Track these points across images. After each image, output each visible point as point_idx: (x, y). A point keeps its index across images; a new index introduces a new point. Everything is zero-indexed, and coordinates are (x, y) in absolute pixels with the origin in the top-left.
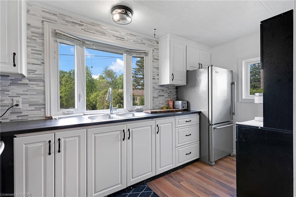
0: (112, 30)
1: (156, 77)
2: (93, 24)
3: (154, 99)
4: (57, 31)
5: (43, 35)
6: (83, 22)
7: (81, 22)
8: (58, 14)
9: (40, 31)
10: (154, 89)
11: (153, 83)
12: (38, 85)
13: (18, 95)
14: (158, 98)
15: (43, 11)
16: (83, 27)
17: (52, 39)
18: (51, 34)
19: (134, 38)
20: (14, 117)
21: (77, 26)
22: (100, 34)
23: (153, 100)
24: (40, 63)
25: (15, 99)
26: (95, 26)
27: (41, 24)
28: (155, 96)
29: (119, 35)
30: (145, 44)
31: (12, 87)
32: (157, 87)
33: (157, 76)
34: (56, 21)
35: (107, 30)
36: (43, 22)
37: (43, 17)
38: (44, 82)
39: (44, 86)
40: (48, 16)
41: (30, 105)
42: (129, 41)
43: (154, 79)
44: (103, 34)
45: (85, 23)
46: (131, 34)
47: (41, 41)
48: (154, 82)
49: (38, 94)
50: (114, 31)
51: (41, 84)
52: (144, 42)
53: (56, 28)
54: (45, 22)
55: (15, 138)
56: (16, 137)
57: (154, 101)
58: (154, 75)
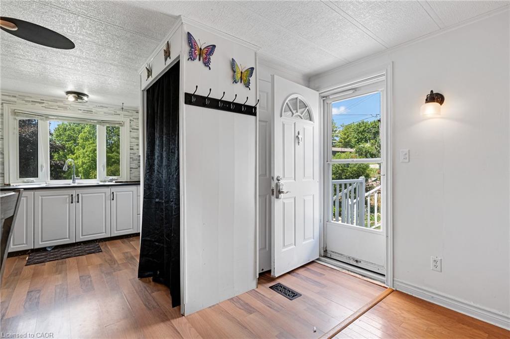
1: (135, 147)
2: (56, 101)
3: (131, 169)
4: (16, 111)
5: (2, 115)
6: (43, 100)
7: (41, 100)
8: (17, 96)
10: (131, 160)
11: (130, 153)
15: (3, 95)
16: (44, 105)
17: (11, 117)
18: (10, 113)
19: (105, 110)
21: (37, 104)
23: (131, 171)
28: (134, 167)
29: (87, 108)
30: (119, 115)
32: (137, 158)
33: (137, 146)
34: (16, 102)
35: (72, 105)
36: (2, 104)
37: (3, 100)
38: (3, 154)
39: (4, 158)
40: (8, 98)
42: (98, 113)
43: (133, 149)
44: (65, 108)
45: (46, 101)
46: (101, 106)
52: (118, 112)
53: (15, 108)
54: (4, 104)
58: (131, 146)
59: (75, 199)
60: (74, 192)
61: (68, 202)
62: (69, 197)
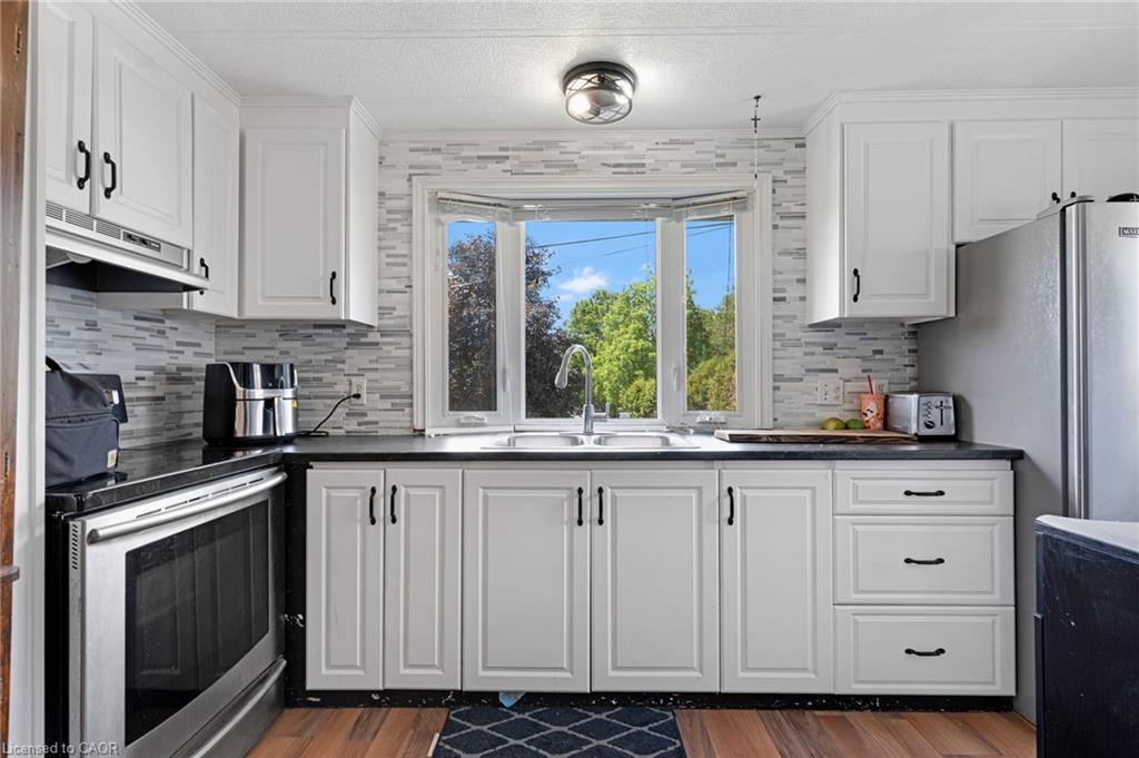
0: (601, 148)
1: (793, 292)
2: (538, 147)
3: (777, 384)
4: (440, 195)
5: (410, 211)
6: (507, 149)
7: (502, 149)
8: (443, 146)
9: (402, 204)
10: (778, 345)
11: (774, 317)
12: (398, 346)
13: (361, 372)
14: (801, 380)
15: (411, 150)
16: (507, 165)
17: (429, 218)
18: (427, 206)
19: (687, 153)
20: (352, 425)
21: (492, 166)
22: (557, 170)
23: (776, 388)
24: (402, 287)
25: (354, 379)
26: (541, 150)
27: (406, 184)
28: (787, 373)
29: (626, 157)
30: (735, 164)
31: (349, 352)
32: (800, 334)
33: (800, 287)
34: (440, 167)
35: (583, 153)
36: (410, 180)
37: (411, 167)
38: (411, 335)
39: (411, 348)
40: (422, 158)
41: (382, 397)
42: (663, 169)
43: (783, 299)
44: (571, 167)
45: (514, 149)
46: (672, 142)
47: (405, 229)
48: (778, 313)
49: (398, 367)
50: (608, 149)
51: (404, 341)
52: (731, 155)
53: (436, 187)
54: (414, 178)
55: (309, 471)
56: (311, 467)
57: (778, 393)
58: (778, 286)
59: (590, 511)
60: (585, 477)
61: (566, 518)
62: (570, 499)
